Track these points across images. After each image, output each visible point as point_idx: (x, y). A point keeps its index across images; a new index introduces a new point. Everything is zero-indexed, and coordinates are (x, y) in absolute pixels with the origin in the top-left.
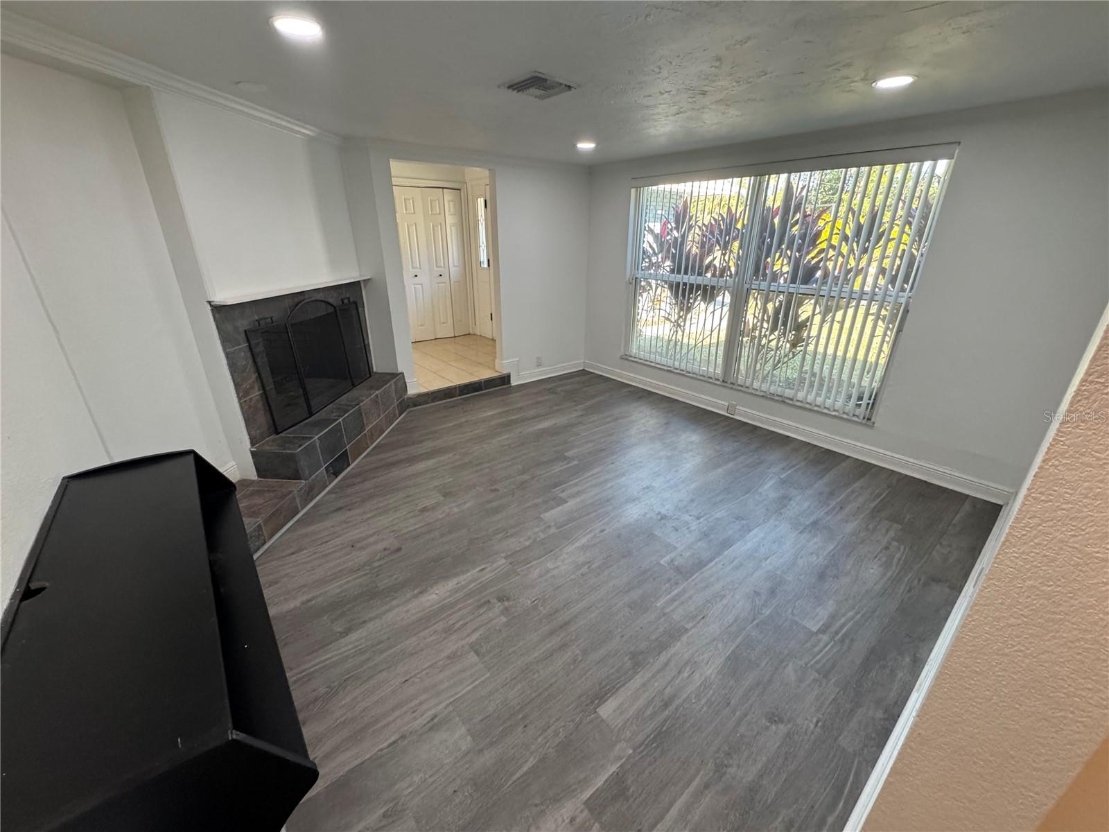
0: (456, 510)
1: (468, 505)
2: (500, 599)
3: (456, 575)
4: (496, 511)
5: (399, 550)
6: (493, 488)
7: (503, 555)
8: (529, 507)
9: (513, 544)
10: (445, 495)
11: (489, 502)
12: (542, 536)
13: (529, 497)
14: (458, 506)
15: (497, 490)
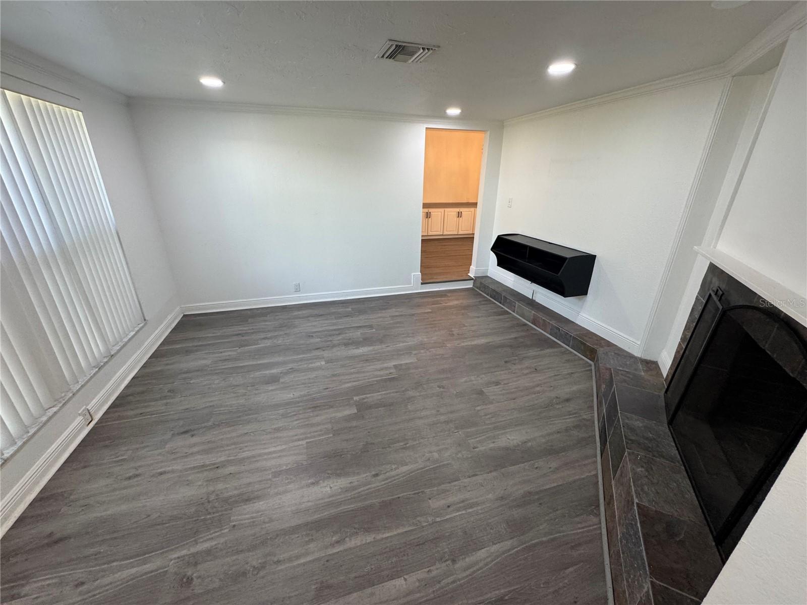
0: (473, 378)
1: (464, 380)
2: (453, 334)
3: (472, 345)
4: (443, 371)
5: (506, 362)
6: (442, 390)
7: (447, 348)
8: (421, 368)
9: (440, 351)
10: (481, 393)
11: (448, 378)
12: (422, 351)
13: (416, 375)
14: (471, 381)
15: (439, 387)
